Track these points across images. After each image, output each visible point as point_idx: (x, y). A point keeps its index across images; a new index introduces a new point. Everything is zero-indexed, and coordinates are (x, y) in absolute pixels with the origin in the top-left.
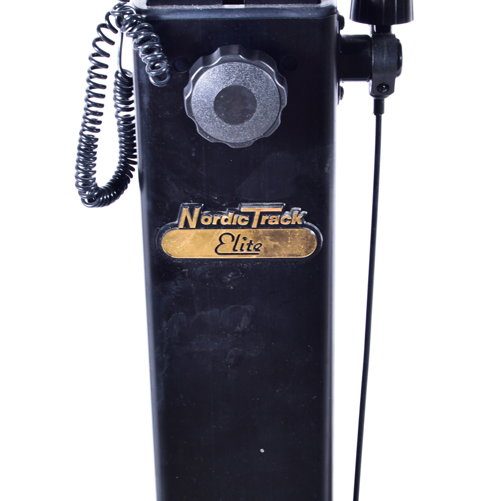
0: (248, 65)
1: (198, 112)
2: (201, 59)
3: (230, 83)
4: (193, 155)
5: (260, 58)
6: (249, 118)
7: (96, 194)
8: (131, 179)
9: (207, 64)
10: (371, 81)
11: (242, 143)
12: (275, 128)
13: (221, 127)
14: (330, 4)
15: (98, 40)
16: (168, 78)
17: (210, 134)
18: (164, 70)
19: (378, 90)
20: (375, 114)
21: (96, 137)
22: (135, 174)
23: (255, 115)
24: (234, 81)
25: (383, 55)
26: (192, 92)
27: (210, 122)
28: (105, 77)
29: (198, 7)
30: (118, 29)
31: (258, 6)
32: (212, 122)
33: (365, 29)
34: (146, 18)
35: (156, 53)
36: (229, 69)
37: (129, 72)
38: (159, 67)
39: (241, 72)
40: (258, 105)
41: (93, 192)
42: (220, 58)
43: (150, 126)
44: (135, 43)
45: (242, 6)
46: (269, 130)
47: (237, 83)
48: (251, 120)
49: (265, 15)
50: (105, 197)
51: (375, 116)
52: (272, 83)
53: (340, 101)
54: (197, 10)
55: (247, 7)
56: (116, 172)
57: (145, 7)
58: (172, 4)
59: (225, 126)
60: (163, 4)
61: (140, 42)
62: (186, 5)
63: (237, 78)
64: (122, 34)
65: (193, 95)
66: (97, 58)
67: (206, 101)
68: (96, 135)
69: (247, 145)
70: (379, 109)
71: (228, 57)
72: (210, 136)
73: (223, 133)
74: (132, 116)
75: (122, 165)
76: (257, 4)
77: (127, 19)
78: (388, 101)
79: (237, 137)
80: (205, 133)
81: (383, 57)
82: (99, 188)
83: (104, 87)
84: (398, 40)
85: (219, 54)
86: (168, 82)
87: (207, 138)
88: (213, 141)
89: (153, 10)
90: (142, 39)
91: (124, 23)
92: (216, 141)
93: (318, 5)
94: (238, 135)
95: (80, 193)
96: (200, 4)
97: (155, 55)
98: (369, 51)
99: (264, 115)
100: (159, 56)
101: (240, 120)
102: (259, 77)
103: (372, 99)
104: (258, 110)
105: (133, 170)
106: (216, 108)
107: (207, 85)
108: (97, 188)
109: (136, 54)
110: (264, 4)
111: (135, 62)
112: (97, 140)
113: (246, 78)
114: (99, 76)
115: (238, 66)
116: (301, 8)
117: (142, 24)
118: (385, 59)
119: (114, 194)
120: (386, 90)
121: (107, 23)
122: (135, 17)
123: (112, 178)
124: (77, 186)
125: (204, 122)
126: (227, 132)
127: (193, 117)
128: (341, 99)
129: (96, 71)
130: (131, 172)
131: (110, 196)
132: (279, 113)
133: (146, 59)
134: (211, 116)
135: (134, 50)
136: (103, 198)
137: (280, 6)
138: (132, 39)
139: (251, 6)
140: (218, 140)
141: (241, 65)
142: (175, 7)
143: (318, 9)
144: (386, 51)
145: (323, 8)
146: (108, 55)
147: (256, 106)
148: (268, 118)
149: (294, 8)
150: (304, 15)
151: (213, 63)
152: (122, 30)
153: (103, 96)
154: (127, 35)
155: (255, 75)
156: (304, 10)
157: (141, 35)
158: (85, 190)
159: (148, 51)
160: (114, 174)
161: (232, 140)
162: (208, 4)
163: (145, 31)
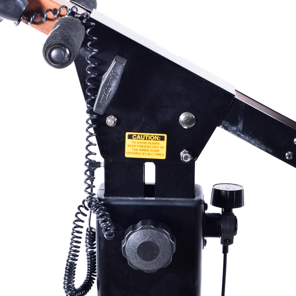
0: (156, 231)
1: (129, 254)
2: (131, 226)
3: (146, 240)
4: (126, 274)
5: (162, 227)
6: (155, 258)
7: (74, 292)
8: (93, 284)
9: (134, 229)
10: (221, 237)
11: (151, 270)
12: (169, 263)
13: (141, 262)
14: (199, 199)
15: (78, 213)
16: (114, 236)
17: (135, 265)
18: (112, 231)
19: (225, 242)
20: (223, 253)
21: (75, 263)
22: (95, 282)
23: (158, 256)
24: (148, 239)
25: (227, 224)
26: (126, 244)
27: (135, 259)
28: (81, 233)
29: (131, 199)
30: (89, 209)
31: (162, 199)
32: (136, 259)
33: (218, 210)
34: (103, 203)
35: (108, 223)
36: (146, 233)
37: (94, 228)
38: (109, 230)
39: (152, 234)
40: (160, 251)
41: (72, 292)
42: (141, 227)
43: (104, 258)
44: (97, 217)
45: (154, 199)
46: (165, 264)
47: (149, 240)
48: (157, 259)
49: (165, 204)
50: (79, 294)
51: (223, 254)
52: (168, 240)
53: (205, 247)
54: (130, 200)
55: (156, 199)
56: (85, 280)
57: (103, 197)
58: (117, 196)
59: (143, 262)
60: (113, 196)
61: (100, 216)
62: (125, 197)
63: (149, 237)
64: (91, 212)
65: (126, 245)
66: (77, 223)
67: (133, 248)
68: (76, 262)
69: (154, 272)
70: (225, 251)
71: (145, 226)
72: (135, 266)
73: (142, 265)
74: (95, 251)
75: (89, 276)
76: (161, 197)
77: (94, 204)
78: (230, 247)
79: (149, 267)
80: (132, 264)
81: (227, 226)
82: (76, 289)
83: (80, 238)
84: (235, 217)
85: (141, 224)
86: (114, 238)
87: (133, 267)
88: (136, 269)
89: (107, 199)
90: (101, 215)
91: (92, 206)
92: (138, 269)
93: (193, 199)
94: (149, 266)
95: (66, 292)
96: (132, 197)
97: (108, 224)
98: (220, 222)
99: (163, 256)
100: (110, 224)
101: (151, 259)
102: (161, 237)
103: (221, 246)
104: (160, 254)
105: (94, 279)
106: (138, 252)
107: (134, 240)
108: (75, 289)
109: (98, 222)
110: (165, 197)
111: (97, 225)
112: (76, 265)
113: (154, 237)
114: (78, 232)
115: (150, 231)
116: (184, 201)
117: (101, 207)
118: (228, 226)
119: (83, 292)
120: (229, 242)
121: (83, 205)
122: (98, 204)
123: (83, 283)
124: (64, 288)
125: (132, 259)
126: (143, 264)
127: (126, 256)
128: (205, 246)
129: (76, 229)
130: (93, 280)
131: (82, 293)
132: (171, 256)
133: (103, 225)
134: (135, 256)
135: (97, 221)
136: (78, 294)
137: (173, 199)
138: (96, 214)
139: (159, 199)
140: (139, 268)
141: (152, 231)
142: (119, 198)
143: (193, 201)
144: (229, 223)
145: (196, 201)
146: (83, 222)
147: (159, 252)
148: (165, 258)
149: (181, 201)
150: (186, 204)
151: (137, 229)
152: (91, 209)
153: (80, 242)
154: (93, 212)
155: (159, 236)
156: (186, 202)
157: (100, 213)
158: (69, 290)
159: (104, 221)
160: (84, 281)
161: (146, 269)
162: (136, 197)
163: (103, 211)
